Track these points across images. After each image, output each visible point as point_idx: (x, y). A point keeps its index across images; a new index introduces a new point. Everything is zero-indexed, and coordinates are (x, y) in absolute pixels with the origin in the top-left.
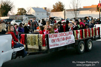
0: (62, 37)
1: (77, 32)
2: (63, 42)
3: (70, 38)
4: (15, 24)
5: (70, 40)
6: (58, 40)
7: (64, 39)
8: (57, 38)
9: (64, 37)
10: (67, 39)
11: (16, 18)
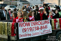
0: (36, 26)
1: (56, 21)
2: (37, 31)
3: (46, 27)
4: (10, 9)
5: (46, 29)
6: (31, 29)
7: (38, 29)
8: (29, 27)
9: (38, 26)
10: (41, 28)
11: (10, 3)
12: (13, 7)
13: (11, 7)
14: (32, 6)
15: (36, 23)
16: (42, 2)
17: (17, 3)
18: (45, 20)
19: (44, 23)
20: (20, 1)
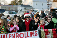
11: (9, 8)
12: (13, 13)
13: (10, 13)
14: (36, 12)
15: (17, 35)
16: (49, 6)
17: (17, 8)
18: (31, 31)
19: (29, 35)
20: (21, 6)
